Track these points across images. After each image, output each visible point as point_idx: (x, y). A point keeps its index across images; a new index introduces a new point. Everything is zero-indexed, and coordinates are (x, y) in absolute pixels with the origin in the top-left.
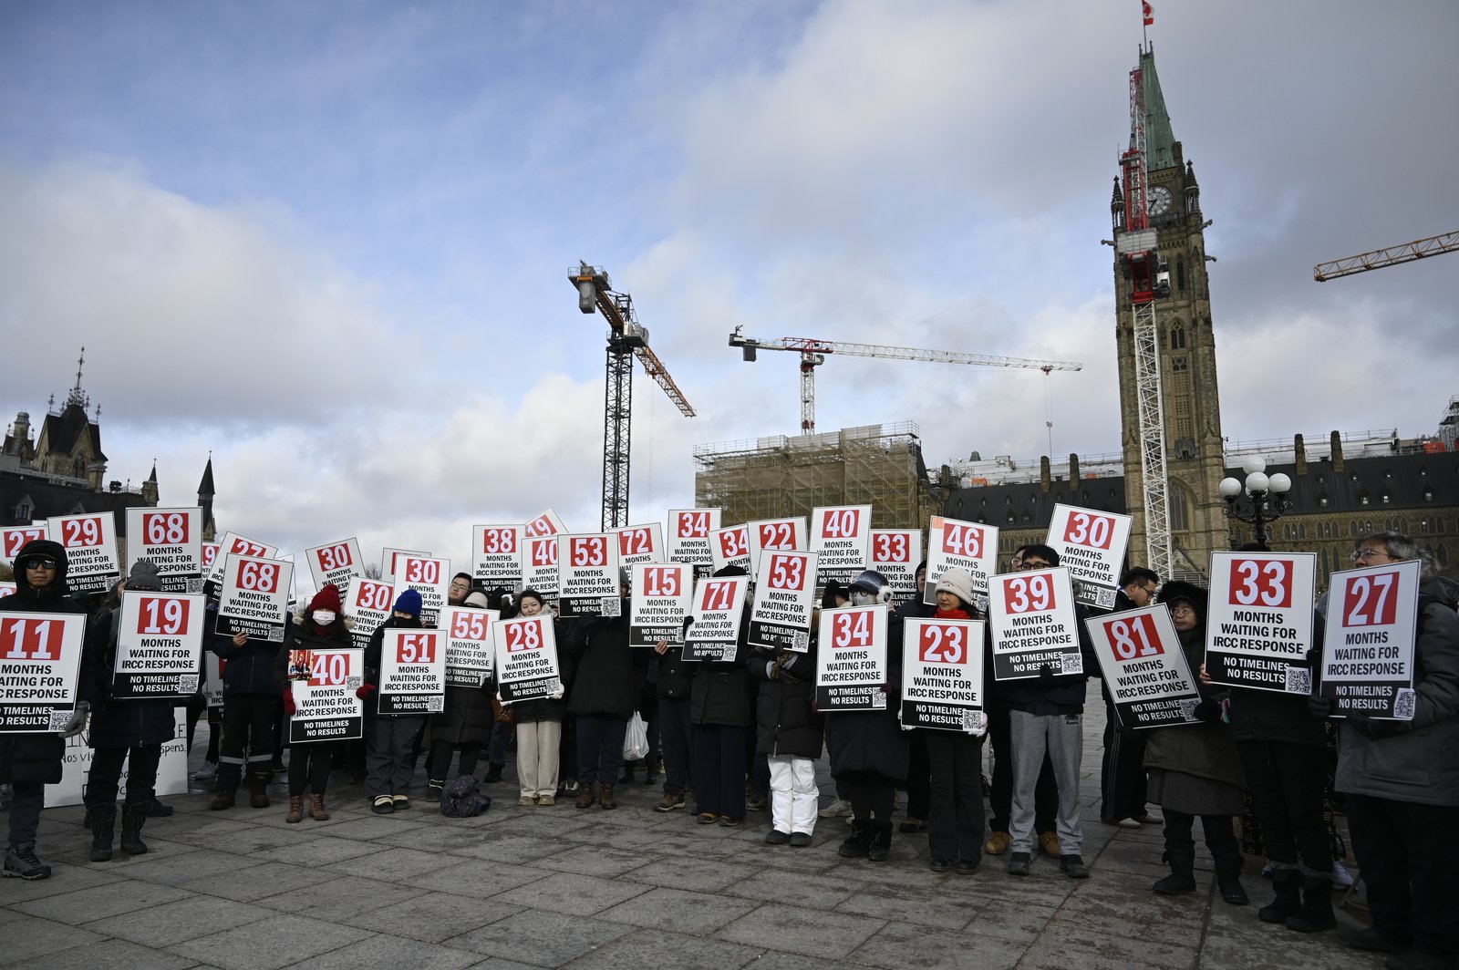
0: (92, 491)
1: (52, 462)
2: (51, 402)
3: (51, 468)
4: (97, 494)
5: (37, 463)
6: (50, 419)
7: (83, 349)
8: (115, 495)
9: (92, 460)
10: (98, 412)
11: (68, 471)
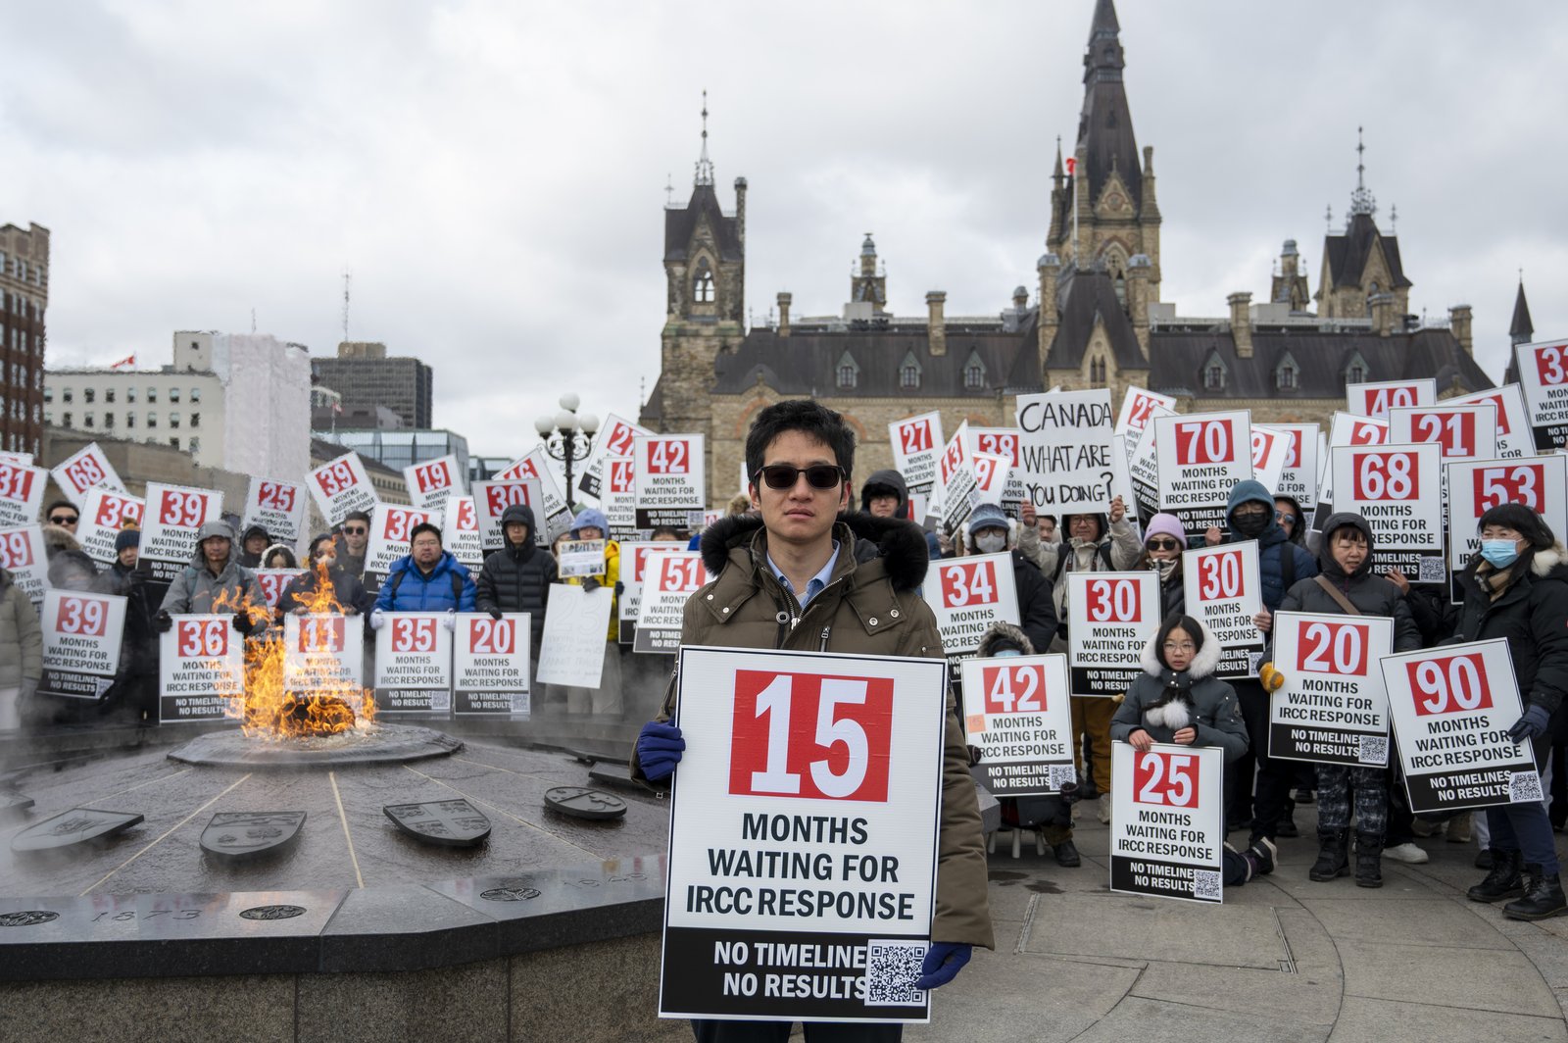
0: (1377, 334)
1: (1339, 302)
2: (1329, 217)
3: (1338, 310)
4: (1385, 338)
5: (1312, 307)
6: (1332, 242)
7: (1360, 130)
8: (1411, 335)
9: (1392, 289)
10: (1394, 217)
11: (1361, 309)
